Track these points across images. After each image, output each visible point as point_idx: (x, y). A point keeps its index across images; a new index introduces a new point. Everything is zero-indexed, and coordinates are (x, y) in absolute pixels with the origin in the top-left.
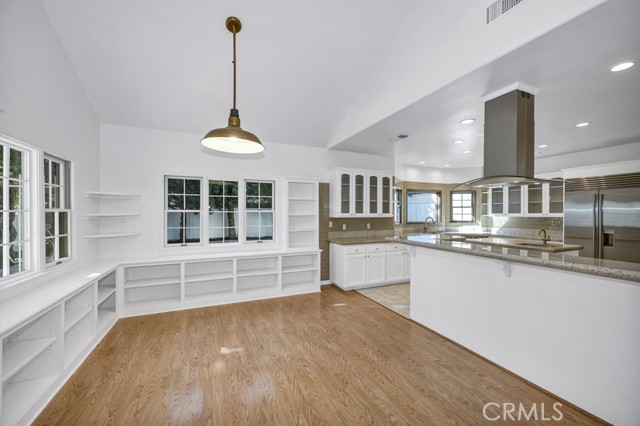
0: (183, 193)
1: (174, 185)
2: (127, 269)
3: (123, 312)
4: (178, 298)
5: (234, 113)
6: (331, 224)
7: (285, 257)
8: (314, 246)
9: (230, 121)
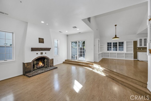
0: (109, 44)
1: (108, 43)
2: (103, 53)
3: (103, 57)
4: (109, 57)
5: (116, 35)
6: (137, 49)
7: (125, 54)
8: (132, 52)
9: (115, 36)
